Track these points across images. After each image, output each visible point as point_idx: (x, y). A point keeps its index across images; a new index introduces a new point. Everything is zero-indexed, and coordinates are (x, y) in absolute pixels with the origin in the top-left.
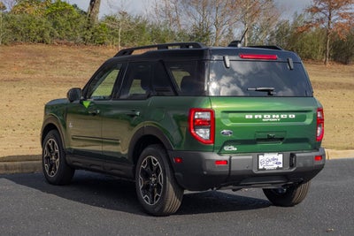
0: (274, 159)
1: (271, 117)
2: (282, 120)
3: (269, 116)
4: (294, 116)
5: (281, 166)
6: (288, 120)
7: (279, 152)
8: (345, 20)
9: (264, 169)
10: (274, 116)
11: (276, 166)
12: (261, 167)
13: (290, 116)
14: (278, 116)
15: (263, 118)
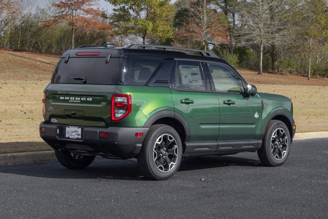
0: (76, 131)
1: (75, 100)
2: (82, 102)
3: (74, 98)
4: (91, 99)
5: (80, 137)
6: (86, 102)
7: (79, 126)
8: (89, 16)
9: (69, 138)
10: (77, 99)
11: (76, 137)
12: (67, 136)
13: (88, 99)
14: (79, 99)
15: (70, 99)
